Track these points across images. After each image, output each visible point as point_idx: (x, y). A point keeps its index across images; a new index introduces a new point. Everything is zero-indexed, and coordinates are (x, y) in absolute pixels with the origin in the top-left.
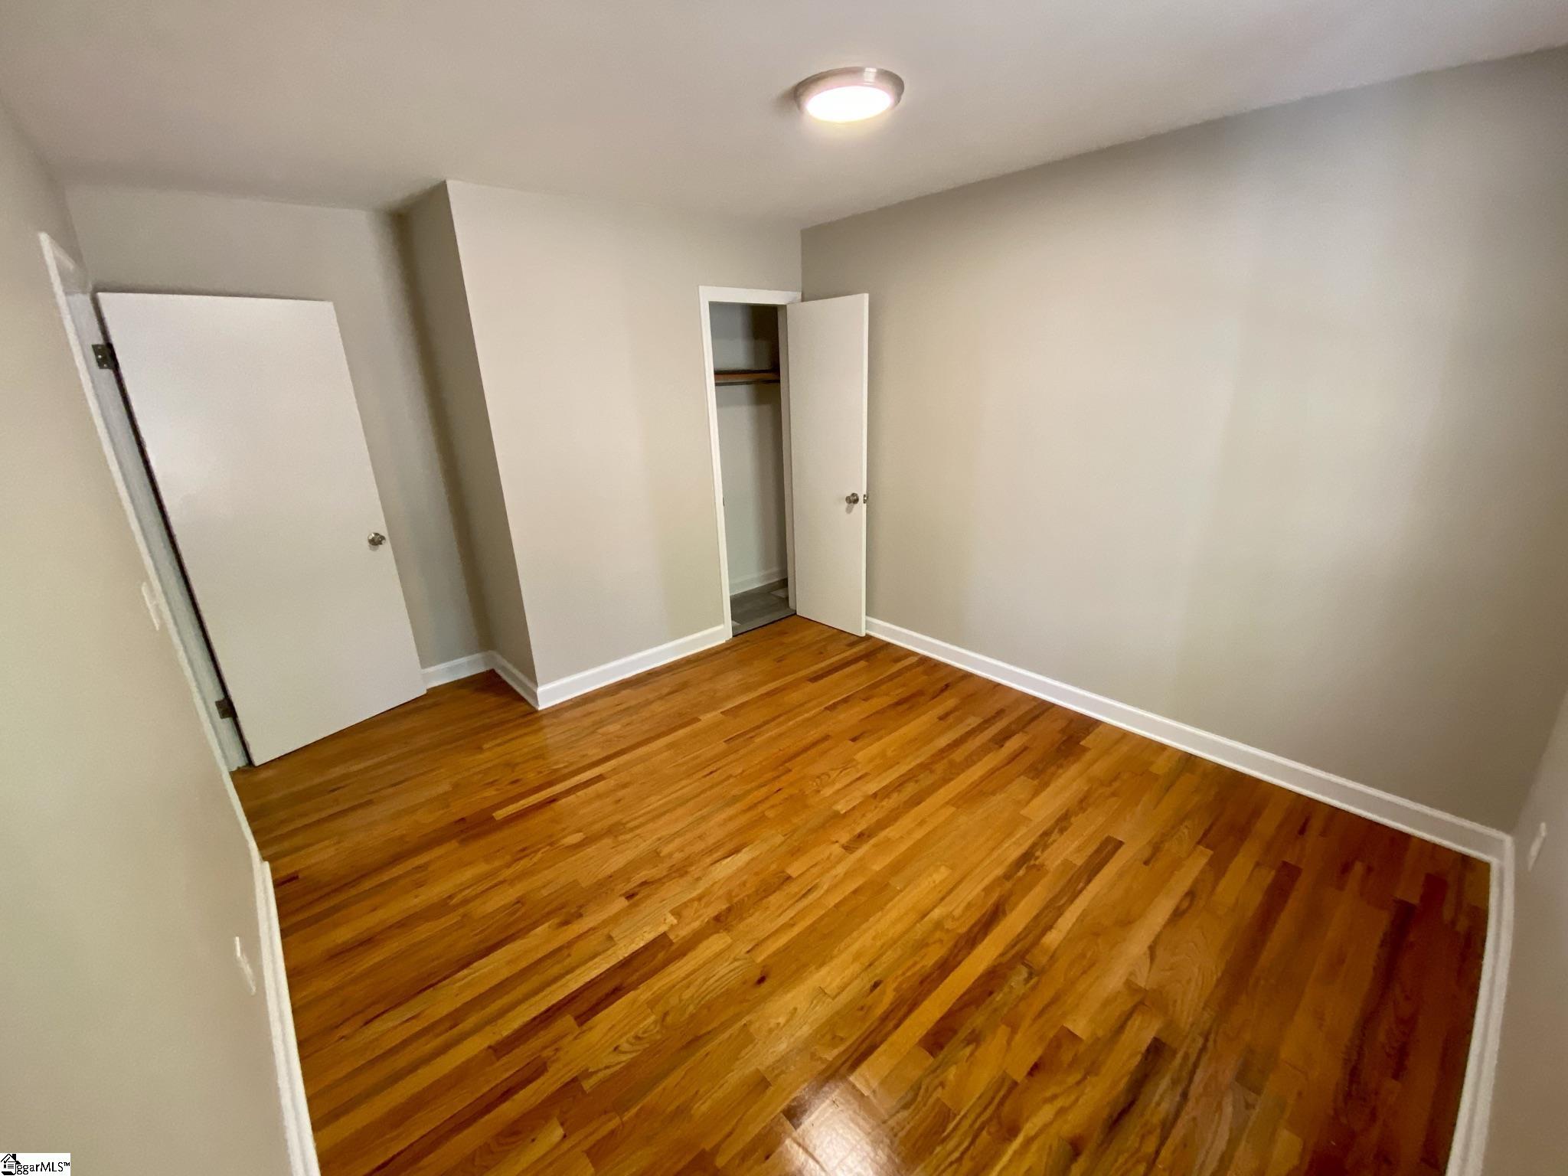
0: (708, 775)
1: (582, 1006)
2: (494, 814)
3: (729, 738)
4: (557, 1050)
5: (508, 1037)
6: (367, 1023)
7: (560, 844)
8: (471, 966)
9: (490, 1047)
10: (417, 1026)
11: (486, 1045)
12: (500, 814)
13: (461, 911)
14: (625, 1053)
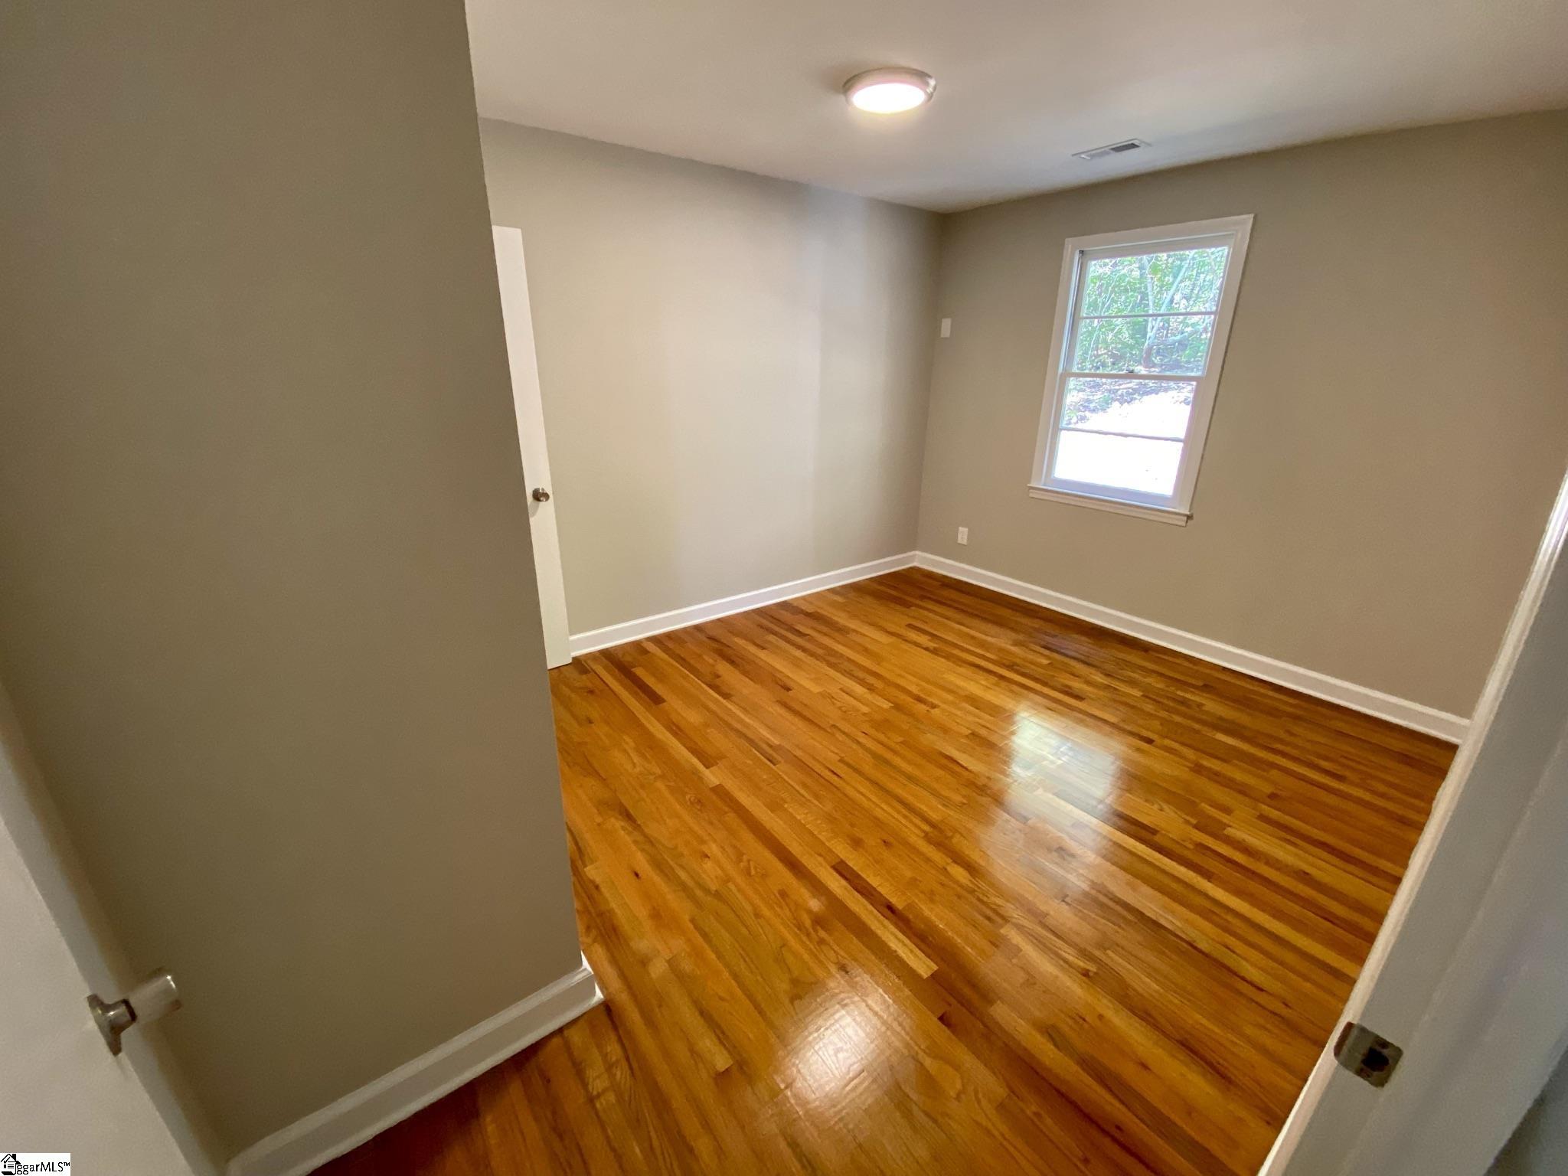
0: (838, 776)
1: (1144, 834)
2: (925, 976)
3: (769, 763)
4: (1184, 841)
5: (1194, 872)
6: (1261, 990)
7: (969, 883)
8: (1155, 918)
9: (1209, 881)
10: (1231, 941)
11: (1210, 884)
12: (923, 966)
13: (1097, 953)
14: (1160, 805)
